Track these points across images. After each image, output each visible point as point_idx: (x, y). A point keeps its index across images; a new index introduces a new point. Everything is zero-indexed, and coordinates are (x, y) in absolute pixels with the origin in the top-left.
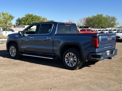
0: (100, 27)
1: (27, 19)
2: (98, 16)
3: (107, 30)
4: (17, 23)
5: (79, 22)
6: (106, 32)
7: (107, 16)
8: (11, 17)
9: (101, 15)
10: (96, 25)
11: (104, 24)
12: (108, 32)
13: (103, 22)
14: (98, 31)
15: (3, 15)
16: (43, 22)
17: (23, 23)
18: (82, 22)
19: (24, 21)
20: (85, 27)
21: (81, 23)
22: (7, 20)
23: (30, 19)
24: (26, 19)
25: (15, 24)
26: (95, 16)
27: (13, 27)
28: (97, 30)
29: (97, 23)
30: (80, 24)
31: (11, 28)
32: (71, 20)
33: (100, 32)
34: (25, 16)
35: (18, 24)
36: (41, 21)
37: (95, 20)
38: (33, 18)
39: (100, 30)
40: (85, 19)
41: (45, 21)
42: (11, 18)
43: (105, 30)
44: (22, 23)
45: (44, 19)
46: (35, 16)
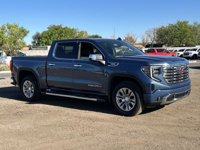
0: (184, 45)
1: (51, 35)
2: (180, 24)
3: (195, 50)
4: (34, 42)
5: (146, 36)
6: (194, 52)
7: (195, 24)
8: (23, 31)
9: (184, 22)
10: (176, 41)
11: (190, 39)
12: (197, 53)
13: (188, 35)
14: (180, 51)
15: (9, 28)
16: (79, 38)
17: (45, 41)
18: (149, 36)
19: (46, 38)
20: (155, 46)
21: (150, 39)
22: (16, 37)
23: (57, 35)
24: (49, 34)
25: (31, 44)
26: (174, 24)
27: (28, 48)
28: (176, 51)
29: (177, 38)
30: (147, 40)
31: (20, 51)
32: (130, 34)
33: (182, 53)
34: (48, 30)
35: (35, 44)
36: (77, 37)
37: (173, 32)
38: (62, 32)
39: (182, 50)
40: (155, 30)
41: (84, 37)
42: (24, 33)
43: (192, 50)
44: (43, 42)
45: (82, 33)
46: (65, 28)
